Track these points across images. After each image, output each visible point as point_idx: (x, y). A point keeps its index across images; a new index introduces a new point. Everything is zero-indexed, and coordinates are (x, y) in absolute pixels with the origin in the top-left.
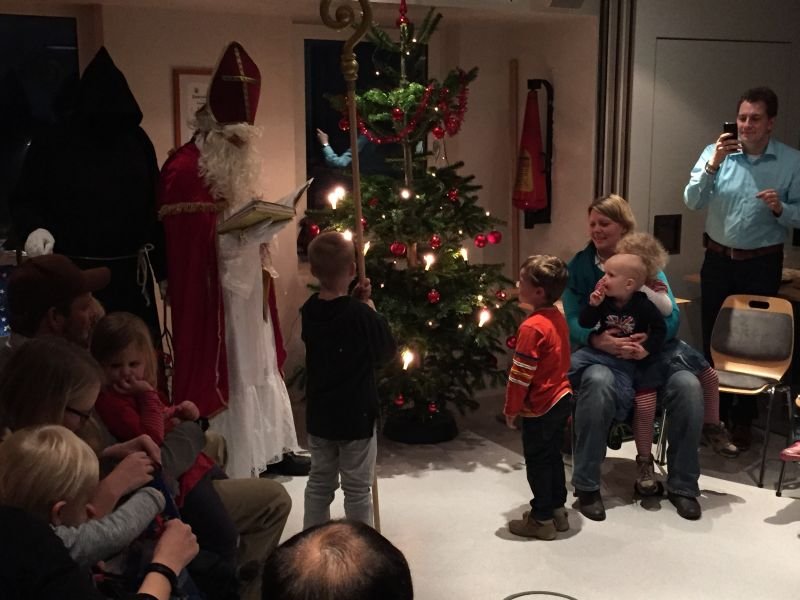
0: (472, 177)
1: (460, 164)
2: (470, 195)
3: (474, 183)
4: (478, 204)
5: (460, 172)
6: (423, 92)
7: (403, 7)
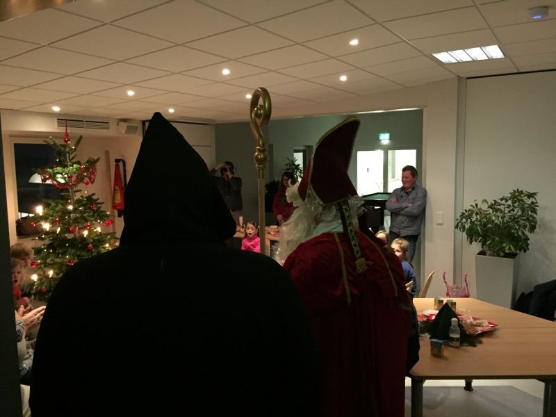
0: (98, 199)
1: (94, 194)
2: (99, 206)
3: (99, 201)
4: (102, 209)
5: (94, 197)
6: (80, 168)
7: (67, 134)
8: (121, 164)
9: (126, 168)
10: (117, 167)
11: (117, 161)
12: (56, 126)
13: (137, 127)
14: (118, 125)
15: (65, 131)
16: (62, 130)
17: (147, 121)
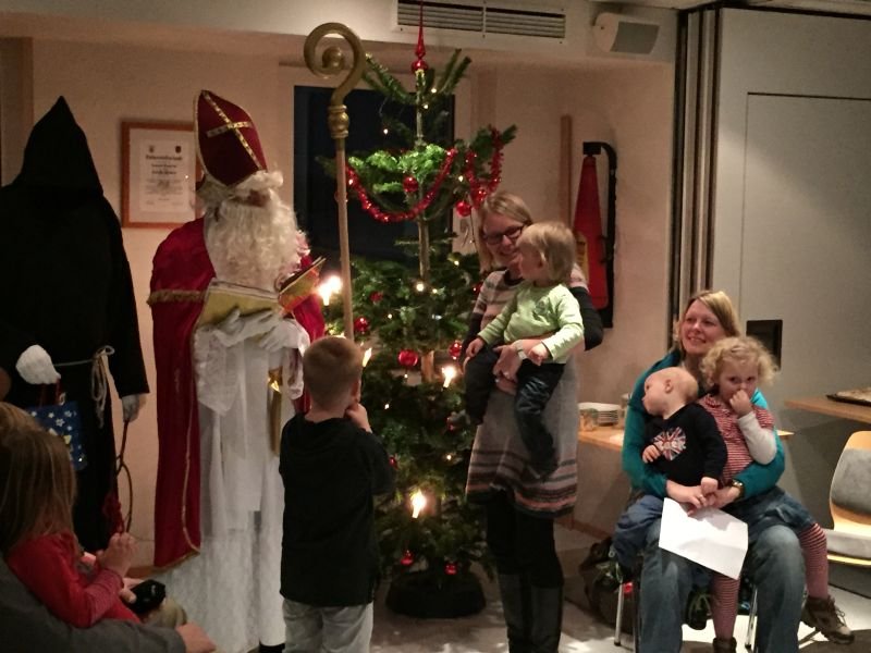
6: (444, 156)
7: (421, 50)
8: (602, 159)
9: (619, 174)
10: (589, 167)
11: (591, 149)
12: (394, 24)
13: (656, 29)
14: (593, 23)
15: (415, 41)
16: (409, 37)
17: (692, 10)
